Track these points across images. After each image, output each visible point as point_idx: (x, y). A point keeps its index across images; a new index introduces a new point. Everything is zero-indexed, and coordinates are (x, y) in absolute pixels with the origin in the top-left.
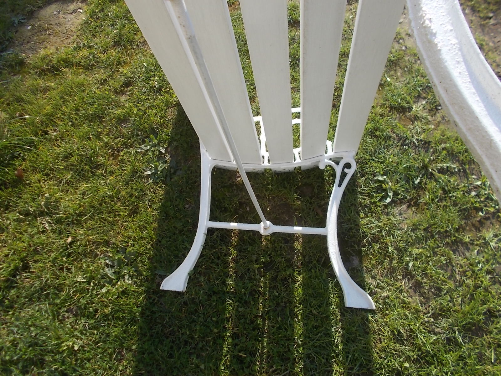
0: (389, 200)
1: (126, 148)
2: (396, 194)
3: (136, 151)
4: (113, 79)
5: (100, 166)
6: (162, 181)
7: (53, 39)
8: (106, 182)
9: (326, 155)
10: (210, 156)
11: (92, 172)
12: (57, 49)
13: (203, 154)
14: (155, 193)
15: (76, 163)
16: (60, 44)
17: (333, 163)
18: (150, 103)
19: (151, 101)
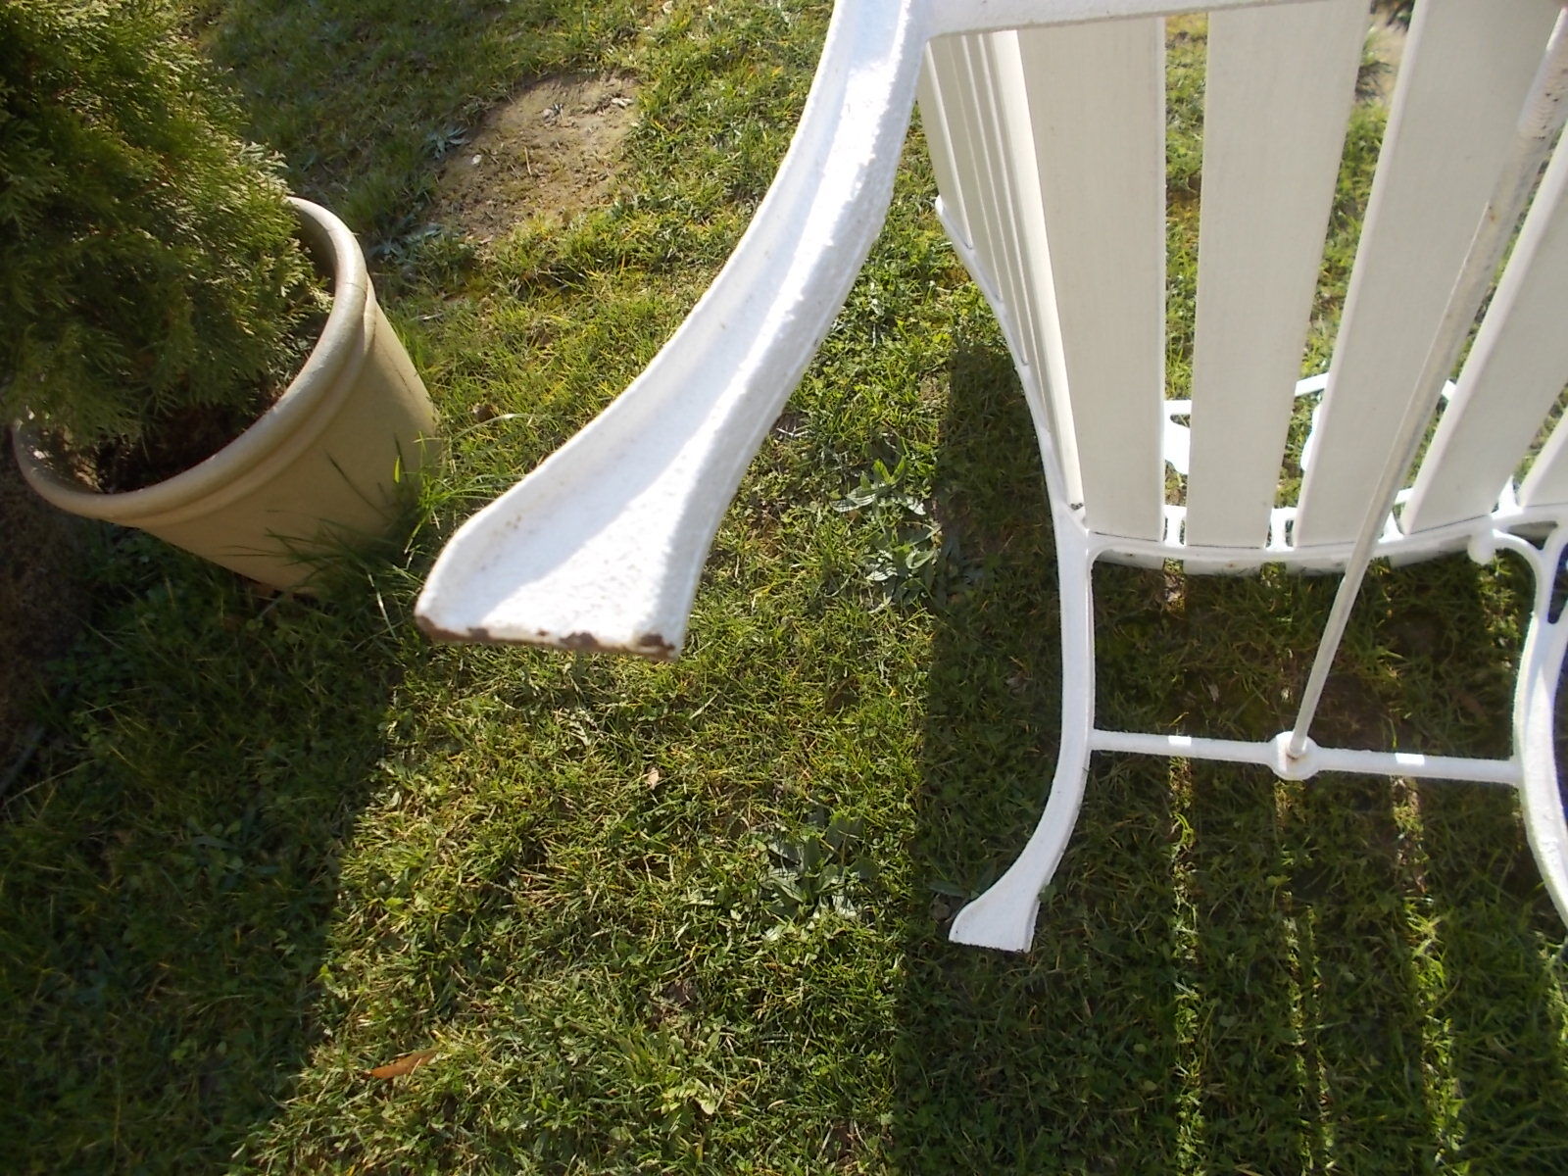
1: (797, 501)
3: (830, 512)
5: (723, 558)
6: (925, 602)
7: (547, 189)
8: (746, 609)
9: (1495, 516)
10: (1086, 524)
12: (567, 218)
13: (1061, 518)
14: (901, 641)
16: (571, 204)
17: (1523, 542)
18: (859, 363)
19: (864, 357)
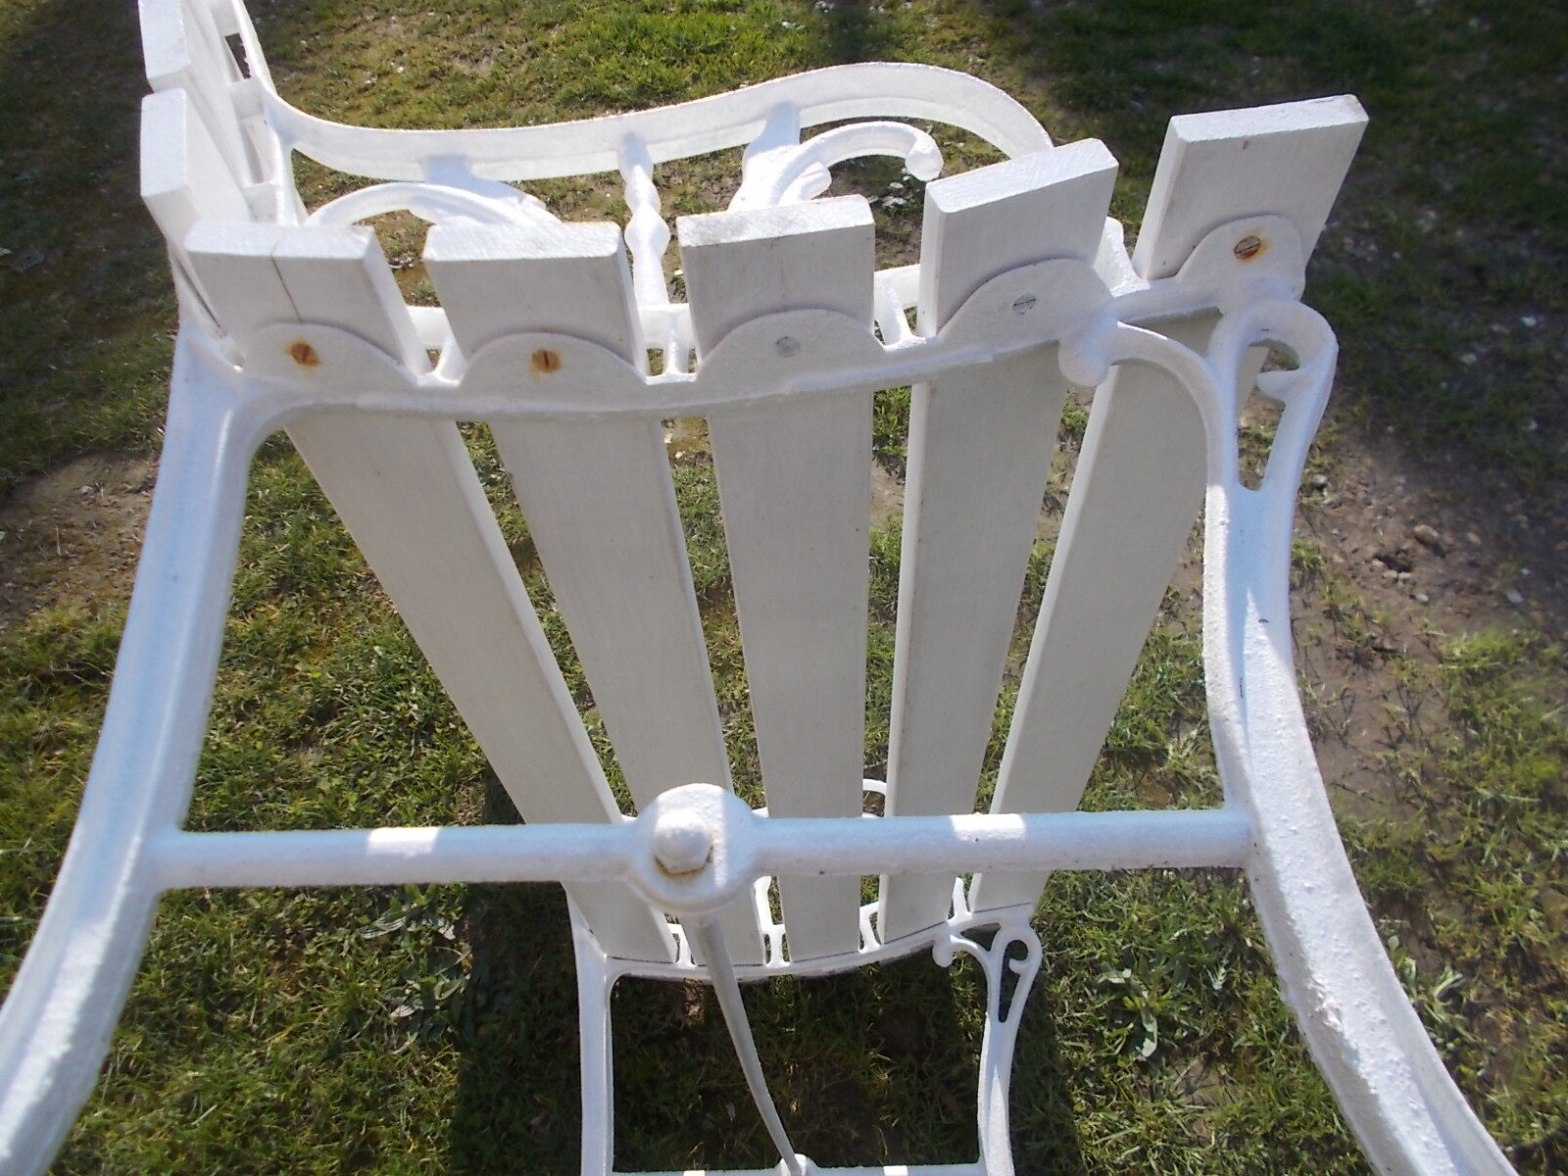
0: (1149, 1048)
1: (324, 927)
2: (1167, 1025)
3: (358, 939)
4: (275, 697)
5: (238, 999)
6: (451, 1038)
7: (77, 572)
8: (261, 1057)
9: (951, 922)
10: (603, 949)
11: (211, 1022)
12: (94, 609)
13: (582, 943)
14: (426, 1083)
15: (157, 994)
16: (101, 589)
17: (974, 945)
18: (397, 773)
19: (402, 767)
